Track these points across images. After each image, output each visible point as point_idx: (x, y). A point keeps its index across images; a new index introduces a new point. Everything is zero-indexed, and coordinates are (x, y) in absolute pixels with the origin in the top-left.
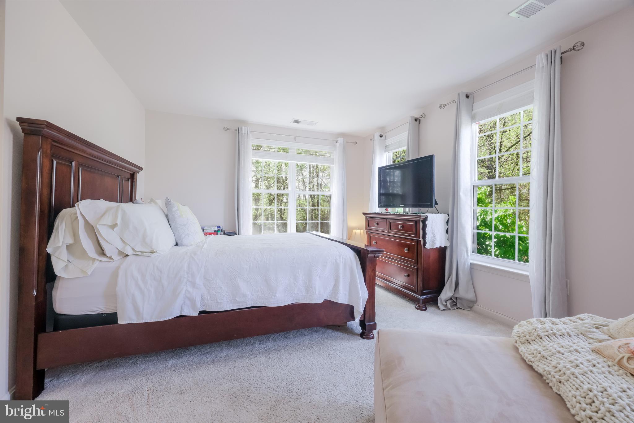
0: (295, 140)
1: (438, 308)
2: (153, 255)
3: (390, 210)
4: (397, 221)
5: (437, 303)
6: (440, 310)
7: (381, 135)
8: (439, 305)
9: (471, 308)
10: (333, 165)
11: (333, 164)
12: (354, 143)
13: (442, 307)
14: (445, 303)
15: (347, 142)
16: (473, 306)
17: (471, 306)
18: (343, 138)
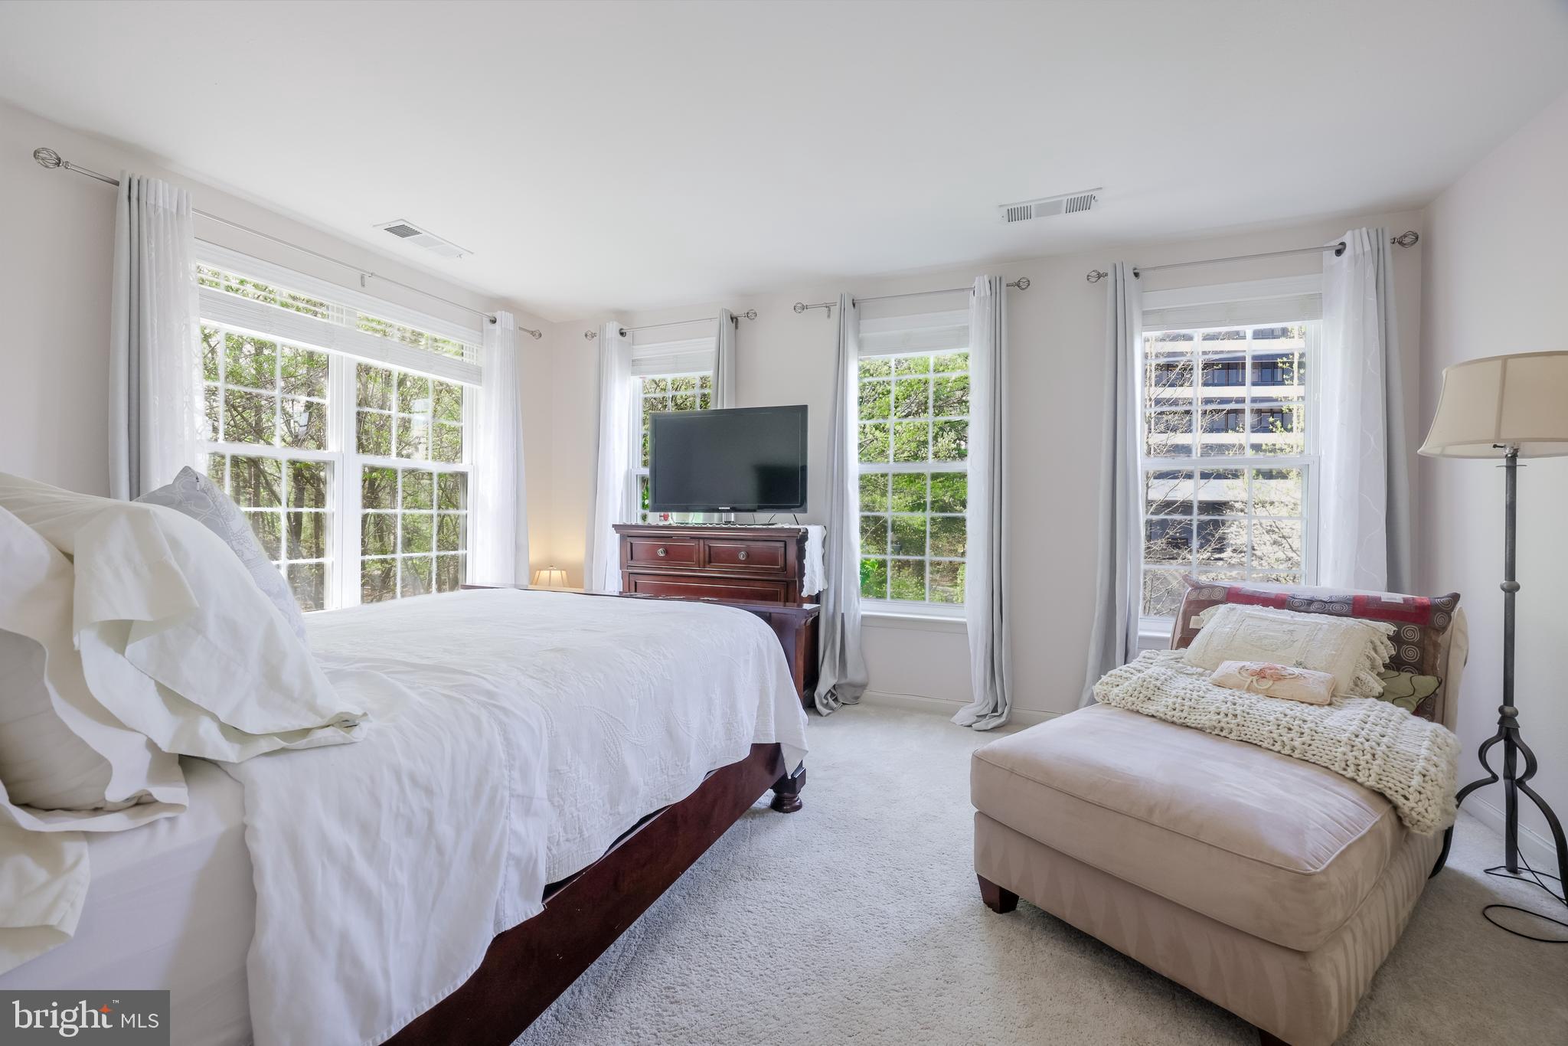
0: (363, 285)
1: (819, 713)
2: (357, 734)
3: (675, 518)
4: (732, 542)
5: (815, 707)
6: (822, 715)
7: (623, 331)
8: (819, 706)
9: (857, 698)
10: (479, 387)
11: (479, 382)
12: (532, 333)
13: (824, 711)
14: (825, 701)
15: (520, 328)
16: (861, 695)
17: (859, 695)
18: (512, 315)
